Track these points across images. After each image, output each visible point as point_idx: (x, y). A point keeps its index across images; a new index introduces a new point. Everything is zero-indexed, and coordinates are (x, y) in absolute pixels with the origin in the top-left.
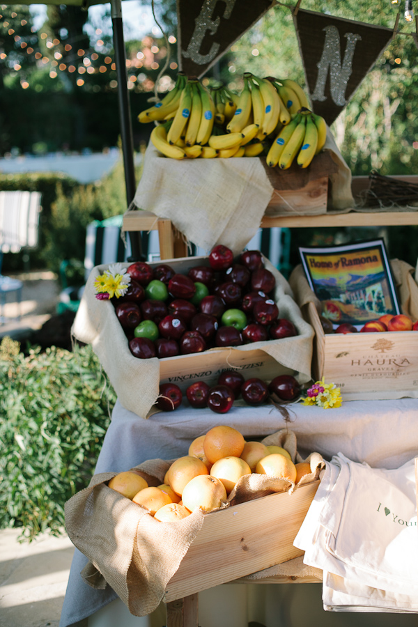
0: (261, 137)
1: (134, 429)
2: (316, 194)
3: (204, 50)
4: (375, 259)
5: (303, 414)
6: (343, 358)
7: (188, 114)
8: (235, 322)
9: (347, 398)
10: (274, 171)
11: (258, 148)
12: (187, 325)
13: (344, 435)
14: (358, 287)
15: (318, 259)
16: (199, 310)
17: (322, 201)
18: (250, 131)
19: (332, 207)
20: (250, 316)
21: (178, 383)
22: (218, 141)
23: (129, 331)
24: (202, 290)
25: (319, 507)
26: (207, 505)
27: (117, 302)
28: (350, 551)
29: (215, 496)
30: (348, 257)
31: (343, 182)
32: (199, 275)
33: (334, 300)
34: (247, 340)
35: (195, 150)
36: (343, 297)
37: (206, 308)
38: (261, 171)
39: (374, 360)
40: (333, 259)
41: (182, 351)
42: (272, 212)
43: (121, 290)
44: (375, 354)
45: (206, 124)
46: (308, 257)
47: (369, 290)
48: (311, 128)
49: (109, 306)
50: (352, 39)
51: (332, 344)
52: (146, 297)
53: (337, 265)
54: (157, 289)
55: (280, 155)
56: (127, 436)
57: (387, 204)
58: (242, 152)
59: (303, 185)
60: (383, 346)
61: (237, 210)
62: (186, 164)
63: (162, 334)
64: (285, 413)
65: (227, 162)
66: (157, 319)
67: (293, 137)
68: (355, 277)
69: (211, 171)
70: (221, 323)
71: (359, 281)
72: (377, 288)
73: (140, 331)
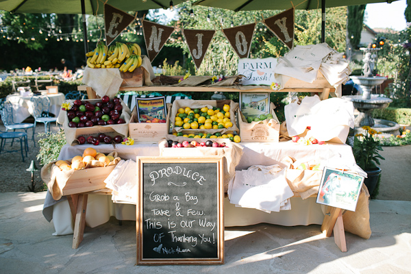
0: (119, 62)
1: (69, 149)
2: (138, 80)
3: (113, 33)
4: (161, 102)
5: (120, 147)
6: (136, 131)
7: (98, 54)
8: (105, 119)
9: (136, 142)
10: (122, 73)
11: (118, 65)
12: (89, 118)
13: (133, 154)
14: (155, 111)
15: (142, 102)
16: (95, 114)
17: (140, 83)
18: (115, 60)
19: (144, 84)
20: (110, 117)
21: (85, 136)
22: (106, 63)
23: (70, 119)
24: (97, 109)
25: (115, 171)
26: (77, 168)
27: (68, 111)
28: (121, 184)
29: (80, 165)
30: (153, 101)
31: (148, 77)
32: (98, 104)
33: (146, 115)
34: (107, 124)
35: (98, 66)
36: (149, 114)
37: (97, 114)
38: (119, 73)
39: (146, 132)
40: (148, 102)
41: (85, 126)
42: (123, 85)
43: (69, 108)
44: (146, 130)
45: (103, 57)
46: (139, 101)
47: (158, 112)
48: (136, 59)
49: (66, 112)
50: (161, 30)
51: (133, 126)
52: (78, 110)
53: (149, 104)
54: (82, 108)
55: (124, 68)
56: (67, 151)
57: (163, 84)
58: (113, 66)
59: (132, 77)
60: (148, 127)
61: (112, 84)
62: (95, 70)
63: (81, 121)
64: (114, 146)
65: (109, 69)
66: (79, 117)
67: (129, 62)
68: (154, 108)
69: (103, 72)
70: (100, 118)
72: (161, 111)
73: (74, 120)
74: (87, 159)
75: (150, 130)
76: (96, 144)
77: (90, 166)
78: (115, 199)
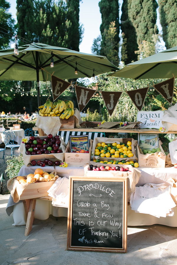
0: (59, 113)
1: (25, 169)
2: (71, 124)
3: (57, 93)
4: (86, 139)
5: (59, 169)
6: (69, 158)
7: (46, 107)
8: (49, 149)
9: (69, 165)
10: (61, 119)
11: (59, 115)
12: (39, 149)
13: (67, 173)
14: (81, 144)
15: (74, 138)
16: (43, 146)
17: (73, 126)
18: (57, 111)
19: (75, 127)
20: (53, 148)
21: (36, 161)
22: (51, 113)
23: (27, 149)
24: (45, 143)
25: (55, 185)
26: (30, 182)
27: (26, 144)
28: (58, 194)
29: (32, 180)
30: (81, 138)
31: (77, 122)
32: (45, 140)
33: (76, 147)
34: (51, 153)
35: (46, 115)
36: (78, 146)
37: (44, 146)
38: (59, 119)
39: (75, 159)
40: (77, 138)
41: (37, 154)
42: (62, 127)
43: (27, 142)
44: (76, 157)
45: (50, 109)
46: (71, 138)
47: (84, 145)
48: (70, 111)
49: (24, 144)
50: (87, 92)
51: (67, 155)
52: (32, 143)
53: (78, 140)
54: (35, 142)
55: (62, 116)
56: (24, 170)
57: (88, 127)
58: (56, 115)
59: (67, 123)
61: (54, 126)
62: (44, 117)
63: (34, 151)
64: (55, 168)
65: (53, 117)
66: (33, 148)
67: (66, 113)
68: (81, 142)
69: (49, 119)
70: (46, 149)
71: (82, 143)
72: (86, 145)
73: (29, 150)
74: (37, 176)
75: (78, 158)
76: (43, 166)
77: (38, 181)
78: (54, 203)
